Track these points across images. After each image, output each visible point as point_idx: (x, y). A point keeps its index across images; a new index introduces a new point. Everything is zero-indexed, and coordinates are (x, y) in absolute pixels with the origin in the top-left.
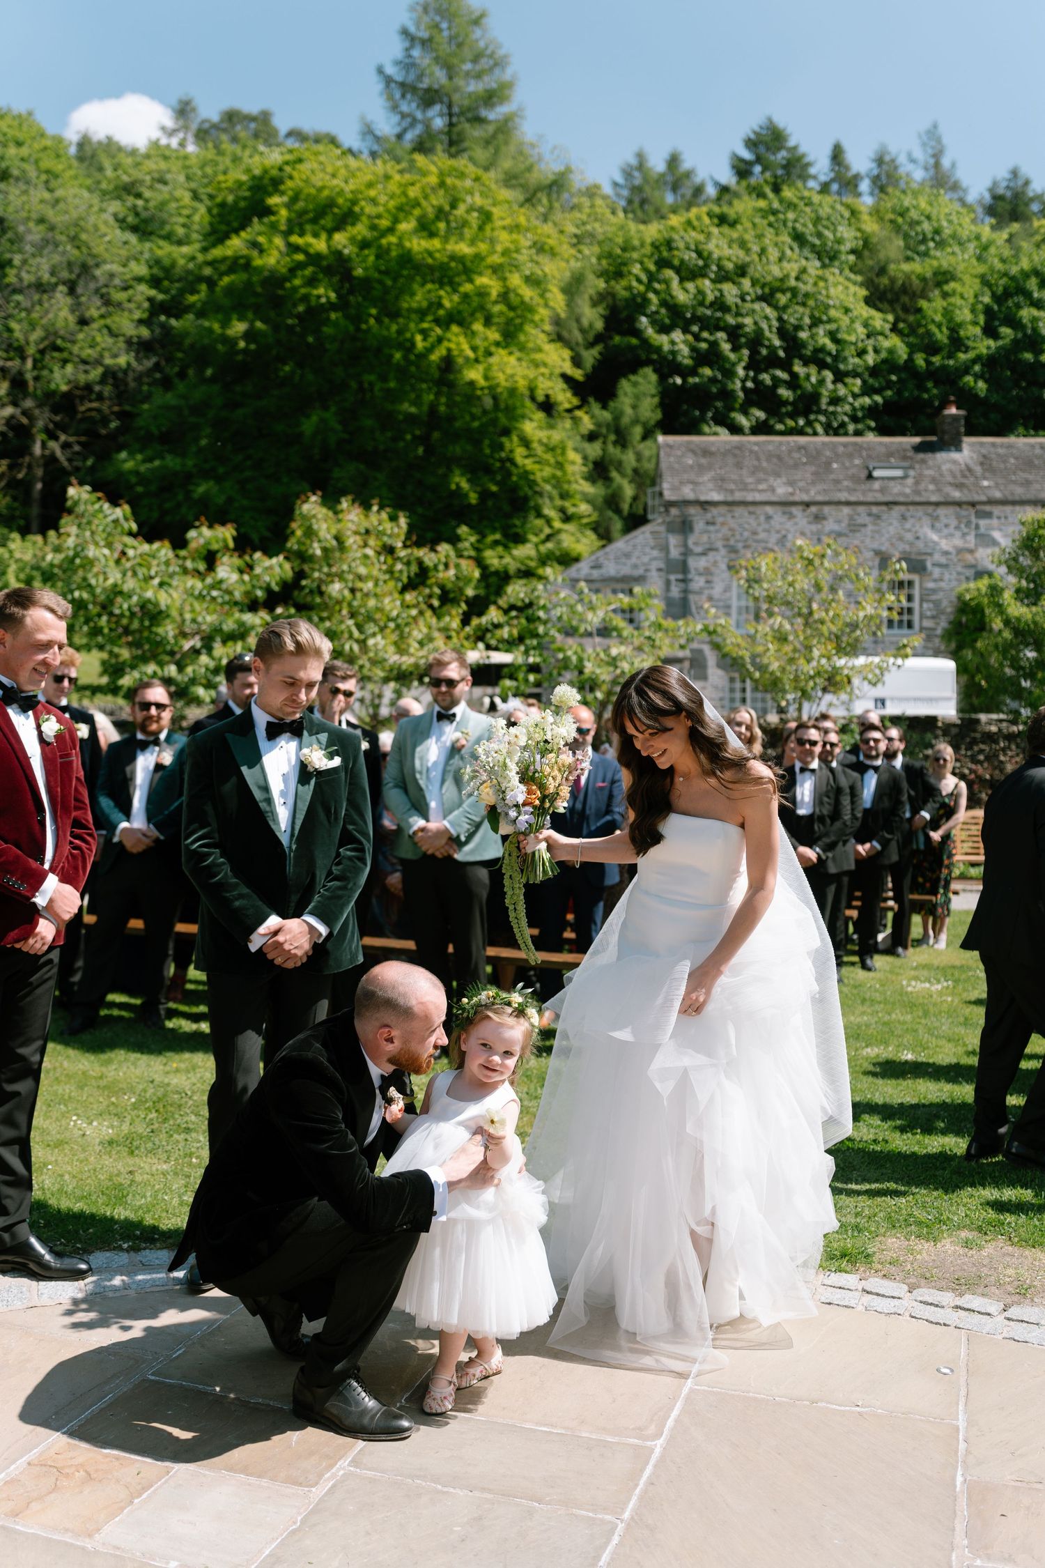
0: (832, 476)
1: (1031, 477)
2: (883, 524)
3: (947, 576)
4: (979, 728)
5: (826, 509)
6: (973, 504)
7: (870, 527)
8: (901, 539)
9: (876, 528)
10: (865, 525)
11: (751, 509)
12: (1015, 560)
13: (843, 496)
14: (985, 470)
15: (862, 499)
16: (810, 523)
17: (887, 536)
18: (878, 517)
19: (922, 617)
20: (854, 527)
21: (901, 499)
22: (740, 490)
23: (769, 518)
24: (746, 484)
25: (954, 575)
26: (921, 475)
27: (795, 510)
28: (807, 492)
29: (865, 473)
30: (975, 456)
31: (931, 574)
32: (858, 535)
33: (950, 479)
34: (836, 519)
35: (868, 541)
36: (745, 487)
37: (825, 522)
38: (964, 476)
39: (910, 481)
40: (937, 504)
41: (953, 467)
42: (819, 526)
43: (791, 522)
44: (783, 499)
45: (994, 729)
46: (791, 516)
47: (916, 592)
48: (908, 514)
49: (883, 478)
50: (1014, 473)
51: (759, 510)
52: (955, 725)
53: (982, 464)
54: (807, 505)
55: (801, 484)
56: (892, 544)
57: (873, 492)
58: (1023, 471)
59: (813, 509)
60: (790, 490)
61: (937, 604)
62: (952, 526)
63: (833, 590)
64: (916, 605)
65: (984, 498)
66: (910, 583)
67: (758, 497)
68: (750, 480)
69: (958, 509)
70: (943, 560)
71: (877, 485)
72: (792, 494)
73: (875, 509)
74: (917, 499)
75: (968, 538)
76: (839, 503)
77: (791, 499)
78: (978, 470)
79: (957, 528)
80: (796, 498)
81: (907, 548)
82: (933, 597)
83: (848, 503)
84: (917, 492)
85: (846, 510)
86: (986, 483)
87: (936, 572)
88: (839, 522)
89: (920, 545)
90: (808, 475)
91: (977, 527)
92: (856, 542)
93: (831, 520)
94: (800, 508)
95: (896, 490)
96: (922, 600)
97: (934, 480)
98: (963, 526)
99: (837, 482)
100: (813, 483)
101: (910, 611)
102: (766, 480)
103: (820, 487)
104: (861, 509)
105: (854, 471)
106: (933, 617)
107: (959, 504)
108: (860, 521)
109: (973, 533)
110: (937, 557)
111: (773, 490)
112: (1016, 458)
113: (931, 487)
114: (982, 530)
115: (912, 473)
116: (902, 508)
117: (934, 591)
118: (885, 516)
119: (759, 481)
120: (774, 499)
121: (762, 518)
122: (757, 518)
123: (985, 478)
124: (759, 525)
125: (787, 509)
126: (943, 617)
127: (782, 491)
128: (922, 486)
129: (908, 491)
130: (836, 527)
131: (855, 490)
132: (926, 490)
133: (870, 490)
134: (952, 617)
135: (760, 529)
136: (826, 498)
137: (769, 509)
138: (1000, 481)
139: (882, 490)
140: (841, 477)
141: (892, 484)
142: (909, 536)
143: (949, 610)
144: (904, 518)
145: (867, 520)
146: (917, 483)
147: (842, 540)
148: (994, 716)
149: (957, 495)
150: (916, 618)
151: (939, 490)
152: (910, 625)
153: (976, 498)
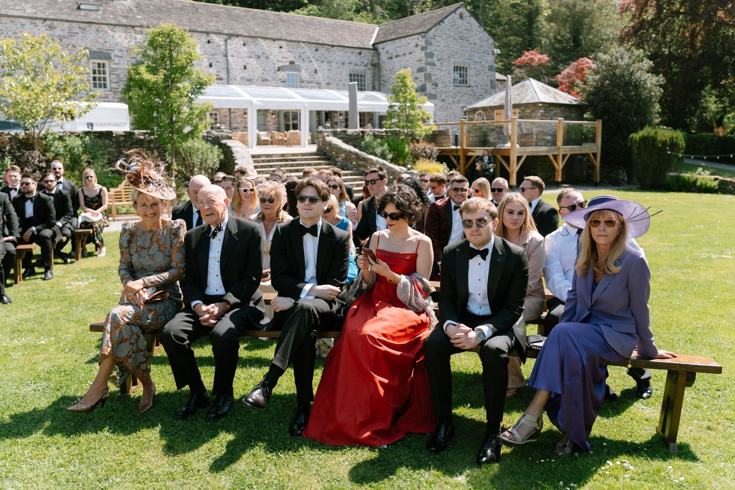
0: (58, 6)
1: (161, 16)
2: (87, 33)
3: (122, 63)
4: (135, 138)
5: (55, 23)
6: (133, 27)
7: (80, 35)
8: (97, 42)
9: (83, 35)
10: (77, 33)
11: (12, 19)
12: (145, 51)
13: (64, 17)
14: (138, 10)
15: (74, 19)
16: (47, 30)
17: (89, 39)
18: (84, 29)
19: (111, 82)
20: (72, 34)
21: (96, 21)
22: (5, 8)
23: (23, 25)
24: (8, 6)
25: (126, 62)
26: (106, 10)
27: (37, 22)
28: (44, 13)
29: (76, 6)
30: (133, 3)
31: (114, 61)
32: (74, 38)
33: (120, 13)
34: (61, 29)
35: (80, 41)
36: (7, 7)
37: (55, 30)
38: (128, 12)
39: (100, 12)
40: (115, 25)
41: (122, 8)
42: (52, 32)
43: (36, 29)
44: (30, 15)
45: (142, 137)
46: (36, 25)
47: (107, 69)
48: (100, 29)
49: (86, 10)
50: (153, 13)
51: (17, 20)
52: (122, 136)
53: (137, 7)
54: (45, 20)
55: (40, 8)
56: (93, 44)
57: (81, 16)
58: (157, 13)
59: (48, 22)
60: (34, 11)
61: (118, 76)
62: (123, 37)
63: (47, 61)
64: (107, 76)
65: (138, 24)
66: (104, 65)
67: (15, 13)
68: (10, 3)
69: (125, 28)
70: (119, 54)
71: (83, 13)
72: (36, 13)
73: (82, 25)
74: (104, 22)
75: (131, 43)
76: (62, 20)
77: (35, 16)
78: (135, 10)
79: (126, 38)
80: (38, 16)
81: (101, 47)
82: (116, 72)
83: (67, 21)
84: (104, 18)
85: (66, 24)
86: (139, 17)
87: (117, 60)
88: (63, 30)
89: (107, 45)
90: (44, 4)
91: (136, 38)
92: (73, 42)
93: (58, 29)
94: (41, 21)
95: (93, 16)
96: (110, 74)
97: (112, 13)
98: (128, 37)
99: (61, 9)
100: (48, 9)
101: (105, 79)
102: (20, 4)
103: (51, 11)
104: (74, 24)
105: (70, 4)
106: (117, 82)
107: (126, 26)
108: (74, 31)
109: (134, 41)
110: (117, 52)
111: (25, 11)
112: (154, 6)
113: (111, 16)
114: (138, 40)
115: (101, 8)
116: (97, 25)
117: (116, 69)
118: (88, 30)
119: (16, 5)
120: (24, 15)
121: (19, 25)
122: (16, 25)
123: (139, 15)
124: (17, 28)
125: (33, 21)
126: (122, 82)
127: (29, 11)
128: (106, 16)
129: (99, 17)
130: (61, 33)
131: (71, 14)
132: (109, 18)
133: (79, 15)
134: (126, 83)
135: (18, 31)
136: (55, 17)
137: (22, 20)
138: (146, 16)
139: (85, 16)
140: (63, 7)
141: (91, 13)
142: (101, 41)
143: (124, 79)
144: (98, 31)
145: (78, 30)
146: (104, 14)
147: (66, 39)
148: (141, 131)
149: (124, 21)
150: (108, 82)
151: (115, 18)
152: (105, 87)
153: (134, 24)
